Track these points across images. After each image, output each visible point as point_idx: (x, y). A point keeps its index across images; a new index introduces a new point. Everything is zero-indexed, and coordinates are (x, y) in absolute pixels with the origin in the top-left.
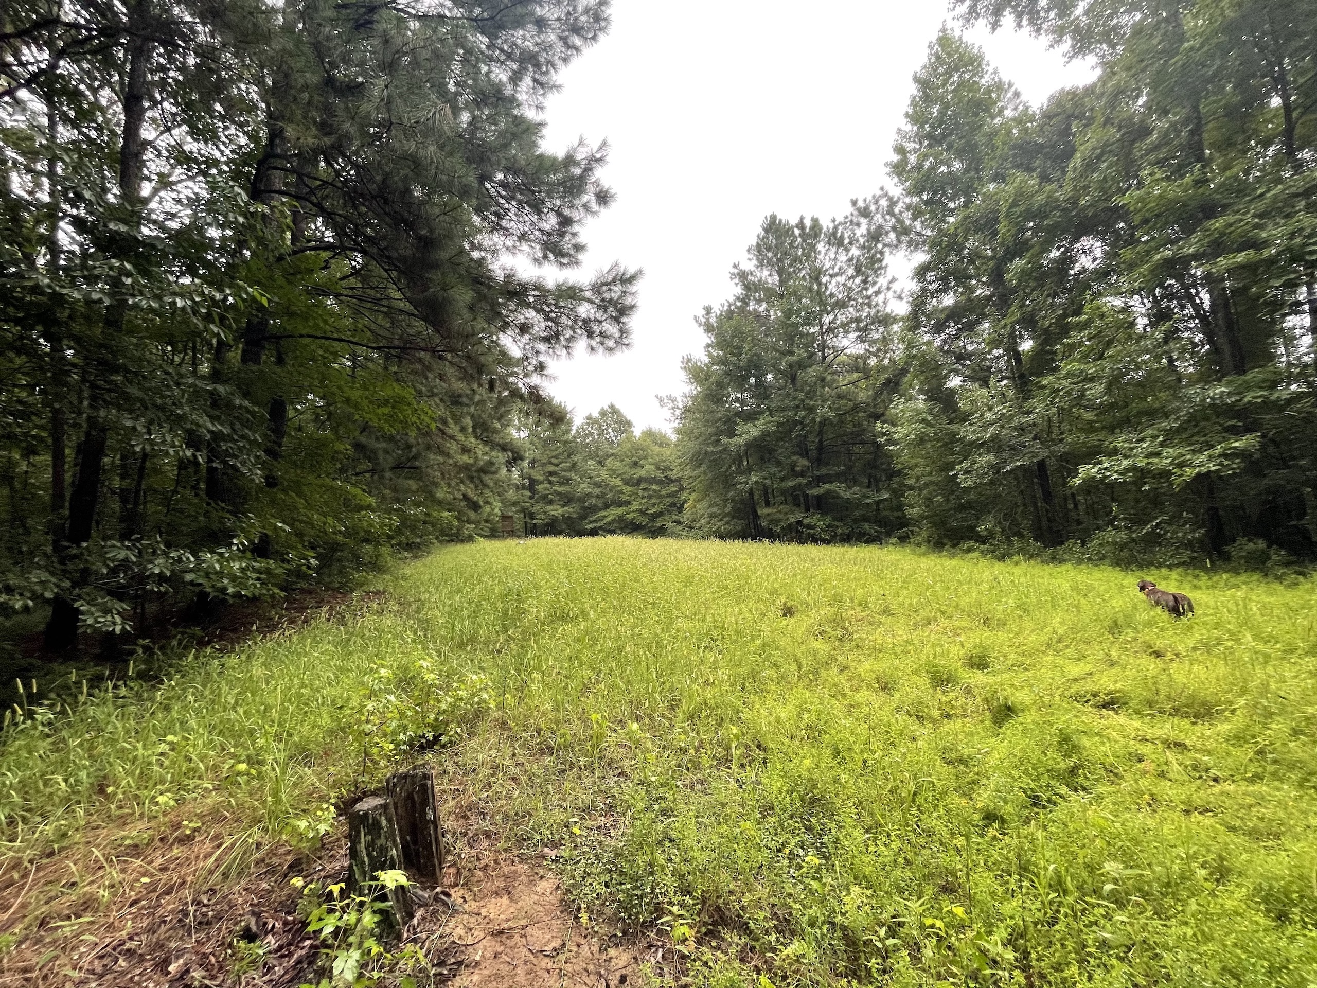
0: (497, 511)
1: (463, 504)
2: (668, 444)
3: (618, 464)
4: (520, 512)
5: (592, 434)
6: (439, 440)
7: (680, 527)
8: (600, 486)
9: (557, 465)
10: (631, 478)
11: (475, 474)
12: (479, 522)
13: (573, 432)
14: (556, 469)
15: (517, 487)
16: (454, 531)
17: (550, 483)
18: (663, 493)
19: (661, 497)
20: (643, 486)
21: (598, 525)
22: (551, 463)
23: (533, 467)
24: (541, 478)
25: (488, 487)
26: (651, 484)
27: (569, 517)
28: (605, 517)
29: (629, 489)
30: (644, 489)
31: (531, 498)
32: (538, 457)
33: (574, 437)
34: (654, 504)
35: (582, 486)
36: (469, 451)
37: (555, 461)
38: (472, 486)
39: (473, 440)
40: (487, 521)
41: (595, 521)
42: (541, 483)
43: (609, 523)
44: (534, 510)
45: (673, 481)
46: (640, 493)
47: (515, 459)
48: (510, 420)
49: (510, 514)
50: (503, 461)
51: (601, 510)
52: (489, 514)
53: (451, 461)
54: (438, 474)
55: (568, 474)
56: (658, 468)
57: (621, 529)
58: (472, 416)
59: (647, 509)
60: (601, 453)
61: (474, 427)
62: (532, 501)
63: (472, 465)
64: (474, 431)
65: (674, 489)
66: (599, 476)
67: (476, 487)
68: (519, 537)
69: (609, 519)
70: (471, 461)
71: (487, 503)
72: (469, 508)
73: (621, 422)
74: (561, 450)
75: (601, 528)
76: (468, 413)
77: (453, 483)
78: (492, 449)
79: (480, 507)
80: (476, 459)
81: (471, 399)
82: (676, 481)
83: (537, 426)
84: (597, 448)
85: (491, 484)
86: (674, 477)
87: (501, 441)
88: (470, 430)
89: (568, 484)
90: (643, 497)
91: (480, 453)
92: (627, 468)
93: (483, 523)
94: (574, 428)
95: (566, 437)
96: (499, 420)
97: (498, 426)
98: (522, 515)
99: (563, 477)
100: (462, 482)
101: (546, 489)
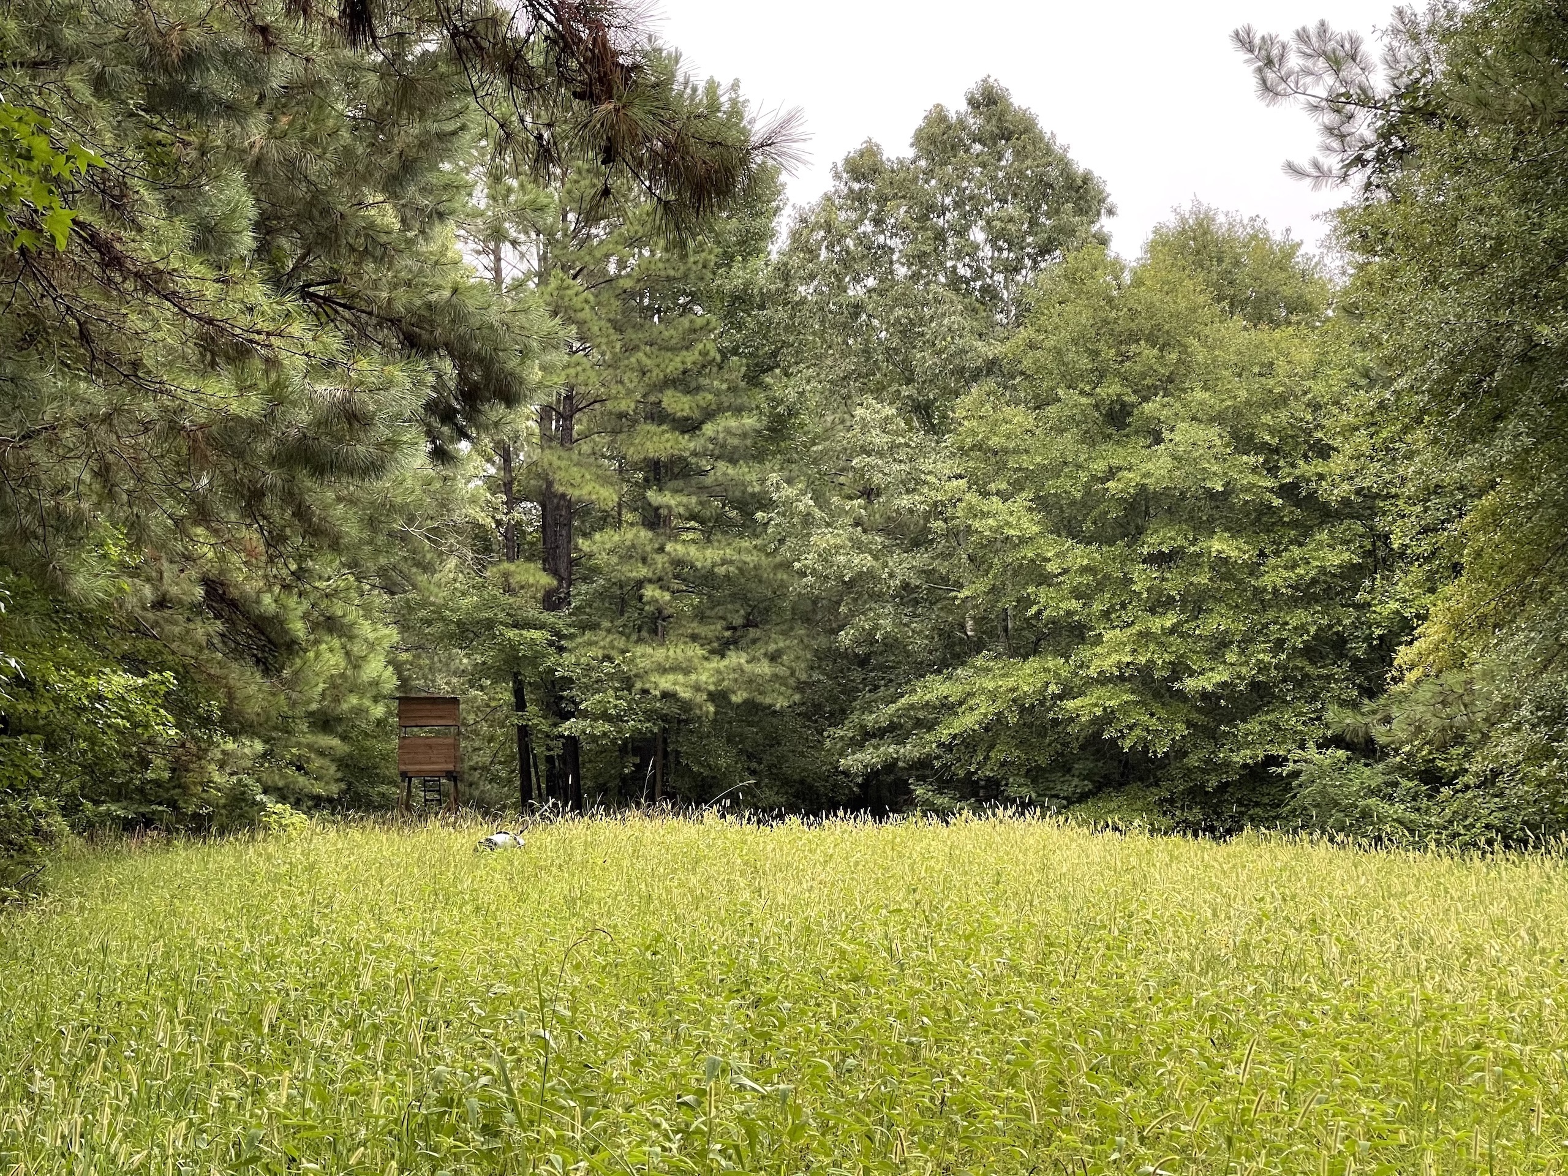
0: (376, 668)
1: (207, 628)
2: (1300, 306)
3: (1020, 417)
4: (497, 675)
5: (878, 256)
6: (90, 295)
7: (1371, 775)
8: (919, 541)
9: (689, 426)
10: (1090, 500)
11: (272, 477)
12: (285, 726)
13: (777, 247)
14: (686, 444)
15: (481, 541)
16: (159, 770)
17: (654, 519)
18: (1274, 578)
19: (1262, 600)
20: (1157, 539)
21: (909, 750)
22: (658, 416)
23: (566, 439)
24: (607, 496)
25: (335, 546)
26: (1204, 528)
27: (751, 706)
28: (947, 708)
29: (1080, 555)
30: (1159, 559)
31: (552, 601)
32: (592, 383)
33: (784, 273)
34: (1219, 645)
35: (823, 538)
36: (240, 353)
37: (678, 403)
38: (252, 536)
39: (257, 292)
40: (324, 722)
41: (894, 731)
42: (607, 520)
43: (968, 743)
44: (566, 664)
45: (1326, 514)
46: (1143, 578)
47: (472, 396)
48: (453, 187)
49: (443, 685)
50: (413, 403)
51: (921, 670)
52: (337, 687)
53: (149, 408)
54: (79, 471)
55: (747, 474)
56: (1244, 442)
57: (1035, 775)
58: (256, 167)
59: (1178, 669)
60: (924, 359)
61: (264, 227)
62: (558, 619)
63: (256, 428)
64: (264, 250)
65: (1336, 558)
66: (912, 483)
67: (275, 540)
68: (487, 809)
69: (967, 722)
70: (252, 406)
71: (331, 625)
72: (237, 653)
73: (1042, 185)
74: (709, 345)
75: (922, 767)
76: (234, 152)
77: (158, 521)
78: (358, 340)
79: (292, 646)
80: (278, 396)
81: (252, 78)
82: (1346, 510)
83: (591, 216)
84: (907, 332)
85: (351, 529)
86: (1335, 493)
87: (402, 300)
88: (247, 241)
89: (748, 526)
90: (1159, 604)
91: (294, 363)
92: (1067, 443)
93: (305, 736)
94: (784, 225)
95: (738, 276)
96: (393, 185)
97: (387, 217)
98: (505, 694)
99: (722, 490)
100: (202, 514)
101: (630, 554)
